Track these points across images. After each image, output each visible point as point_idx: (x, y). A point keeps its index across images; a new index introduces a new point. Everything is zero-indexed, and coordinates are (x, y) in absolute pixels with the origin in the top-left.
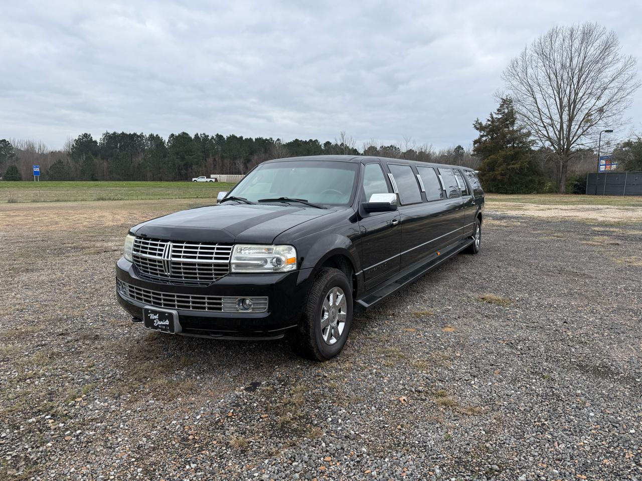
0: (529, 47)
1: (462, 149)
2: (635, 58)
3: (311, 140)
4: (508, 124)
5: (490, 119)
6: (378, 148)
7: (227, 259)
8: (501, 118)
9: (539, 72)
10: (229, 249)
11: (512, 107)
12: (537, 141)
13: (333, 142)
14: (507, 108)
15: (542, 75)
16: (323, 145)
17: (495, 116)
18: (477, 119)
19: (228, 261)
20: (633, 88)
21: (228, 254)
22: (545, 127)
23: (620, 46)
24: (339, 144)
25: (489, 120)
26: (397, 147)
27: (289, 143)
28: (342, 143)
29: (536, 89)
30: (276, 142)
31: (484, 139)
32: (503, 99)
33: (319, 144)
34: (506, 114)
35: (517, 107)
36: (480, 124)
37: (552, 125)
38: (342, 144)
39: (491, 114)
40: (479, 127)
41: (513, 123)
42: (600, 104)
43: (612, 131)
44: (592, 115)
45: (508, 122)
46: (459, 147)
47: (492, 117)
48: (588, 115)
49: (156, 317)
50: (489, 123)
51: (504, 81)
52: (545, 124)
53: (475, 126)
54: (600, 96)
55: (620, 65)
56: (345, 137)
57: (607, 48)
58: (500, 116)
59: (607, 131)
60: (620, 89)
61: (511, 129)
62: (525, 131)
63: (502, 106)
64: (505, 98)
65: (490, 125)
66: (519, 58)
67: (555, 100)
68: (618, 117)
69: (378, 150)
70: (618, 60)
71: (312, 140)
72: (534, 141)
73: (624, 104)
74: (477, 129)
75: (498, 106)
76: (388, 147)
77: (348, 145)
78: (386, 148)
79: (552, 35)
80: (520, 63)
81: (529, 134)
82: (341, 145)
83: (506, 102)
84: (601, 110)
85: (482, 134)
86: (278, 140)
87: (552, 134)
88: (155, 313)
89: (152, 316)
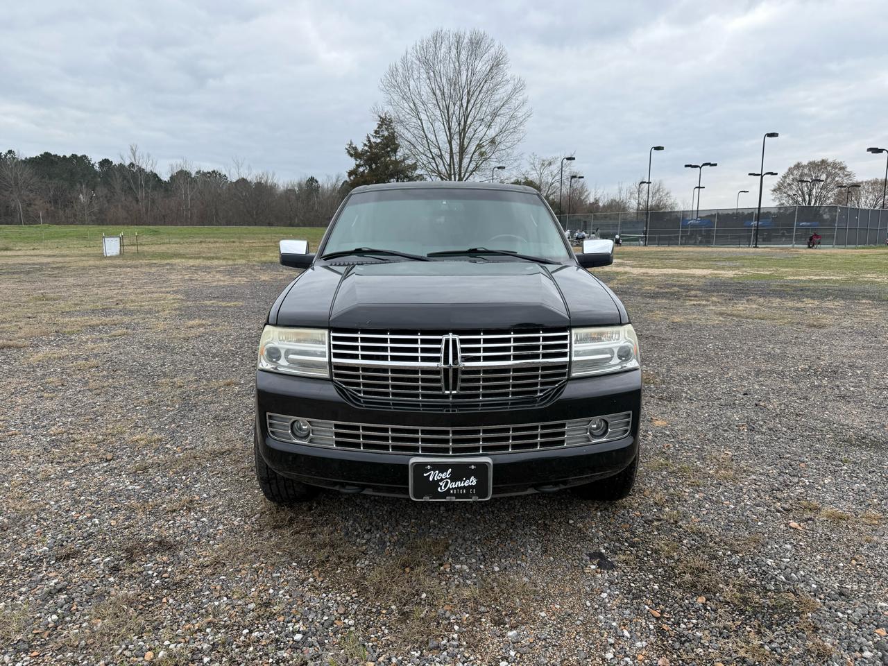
0: (410, 51)
1: (317, 182)
2: (524, 82)
3: (74, 156)
4: (388, 152)
5: (367, 143)
6: (193, 175)
7: (564, 355)
8: (380, 143)
9: (422, 86)
10: (565, 338)
11: (393, 129)
12: (425, 176)
13: (116, 161)
14: (387, 129)
15: (426, 91)
16: (97, 165)
17: (373, 140)
18: (351, 142)
19: (567, 359)
20: (524, 117)
21: (565, 346)
22: (433, 158)
23: (509, 64)
24: (127, 163)
25: (365, 145)
26: (223, 173)
27: (31, 158)
28: (131, 163)
29: (421, 108)
30: (6, 156)
31: (361, 169)
32: (381, 118)
33: (89, 163)
34: (386, 138)
35: (399, 129)
36: (355, 149)
37: (441, 156)
38: (132, 165)
39: (368, 137)
40: (354, 153)
41: (395, 150)
42: (492, 133)
43: (504, 168)
44: (483, 146)
45: (389, 149)
46: (312, 179)
47: (369, 141)
48: (479, 146)
49: (447, 475)
50: (366, 148)
51: (382, 92)
52: (434, 155)
53: (349, 152)
54: (490, 125)
55: (509, 87)
56: (137, 154)
57: (497, 64)
58: (379, 141)
59: (499, 168)
60: (512, 117)
61: (393, 158)
62: (410, 162)
63: (380, 126)
64: (383, 116)
65: (367, 151)
66: (399, 64)
67: (443, 124)
68: (509, 151)
69: (193, 176)
70: (507, 81)
71: (76, 155)
72: (421, 175)
73: (516, 136)
74: (351, 155)
75: (376, 127)
76: (209, 173)
77: (144, 167)
78: (204, 174)
79: (437, 39)
80: (401, 70)
81: (414, 167)
82: (129, 166)
83: (385, 122)
84: (493, 141)
85: (358, 163)
86: (10, 152)
87: (441, 168)
88: (442, 468)
89: (434, 476)
